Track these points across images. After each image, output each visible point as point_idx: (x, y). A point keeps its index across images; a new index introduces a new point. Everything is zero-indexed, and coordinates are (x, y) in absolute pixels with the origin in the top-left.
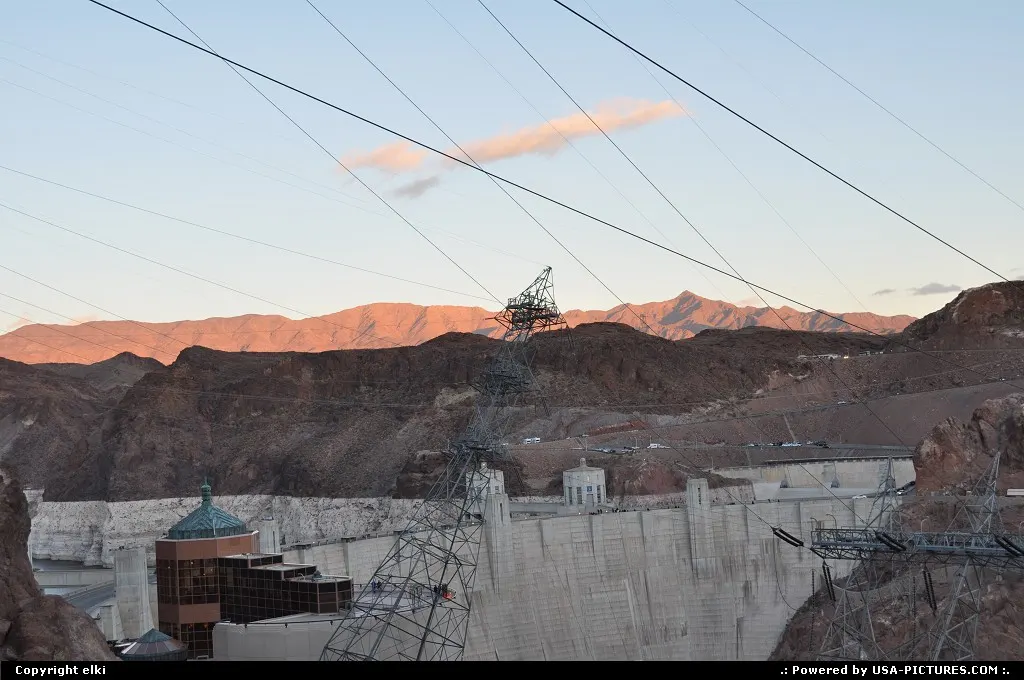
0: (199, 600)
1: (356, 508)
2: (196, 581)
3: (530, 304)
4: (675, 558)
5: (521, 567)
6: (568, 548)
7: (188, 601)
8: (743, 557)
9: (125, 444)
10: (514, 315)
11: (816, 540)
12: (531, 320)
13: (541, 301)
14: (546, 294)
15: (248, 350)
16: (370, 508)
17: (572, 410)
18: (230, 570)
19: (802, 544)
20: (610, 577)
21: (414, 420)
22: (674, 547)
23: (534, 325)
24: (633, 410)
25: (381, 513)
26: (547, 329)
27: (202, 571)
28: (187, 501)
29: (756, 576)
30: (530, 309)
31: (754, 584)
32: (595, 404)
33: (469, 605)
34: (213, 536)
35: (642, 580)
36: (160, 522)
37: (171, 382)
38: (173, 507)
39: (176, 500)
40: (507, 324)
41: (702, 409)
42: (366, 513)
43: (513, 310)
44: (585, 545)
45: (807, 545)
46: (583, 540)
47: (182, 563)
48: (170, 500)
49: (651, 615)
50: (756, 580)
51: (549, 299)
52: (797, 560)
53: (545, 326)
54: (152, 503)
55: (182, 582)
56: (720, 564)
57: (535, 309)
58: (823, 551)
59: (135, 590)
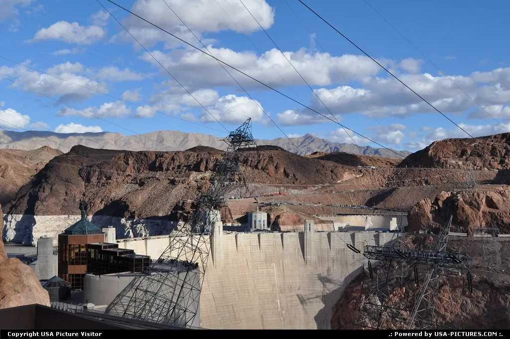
0: (78, 264)
1: (151, 225)
2: (77, 254)
3: (240, 135)
4: (297, 254)
5: (227, 255)
6: (249, 248)
7: (72, 264)
8: (328, 256)
9: (44, 189)
10: (232, 139)
11: (366, 251)
12: (241, 142)
13: (246, 133)
14: (248, 131)
15: (104, 149)
16: (157, 224)
17: (253, 185)
18: (93, 250)
19: (359, 252)
20: (266, 262)
21: (180, 185)
22: (297, 250)
23: (242, 144)
24: (281, 186)
25: (163, 227)
26: (247, 147)
27: (80, 250)
28: (72, 217)
29: (333, 265)
30: (240, 137)
31: (332, 269)
32: (264, 182)
33: (205, 272)
34: (86, 234)
35: (281, 264)
36: (58, 226)
37: (67, 162)
38: (65, 219)
39: (67, 216)
40: (229, 143)
41: (313, 188)
42: (156, 227)
43: (232, 137)
44: (256, 247)
45: (362, 252)
46: (256, 244)
47: (70, 245)
48: (64, 216)
49: (284, 281)
50: (333, 267)
51: (249, 133)
52: (352, 259)
53: (246, 145)
54: (55, 217)
55: (70, 254)
56: (317, 259)
57: (242, 137)
58: (369, 256)
59: (47, 257)
